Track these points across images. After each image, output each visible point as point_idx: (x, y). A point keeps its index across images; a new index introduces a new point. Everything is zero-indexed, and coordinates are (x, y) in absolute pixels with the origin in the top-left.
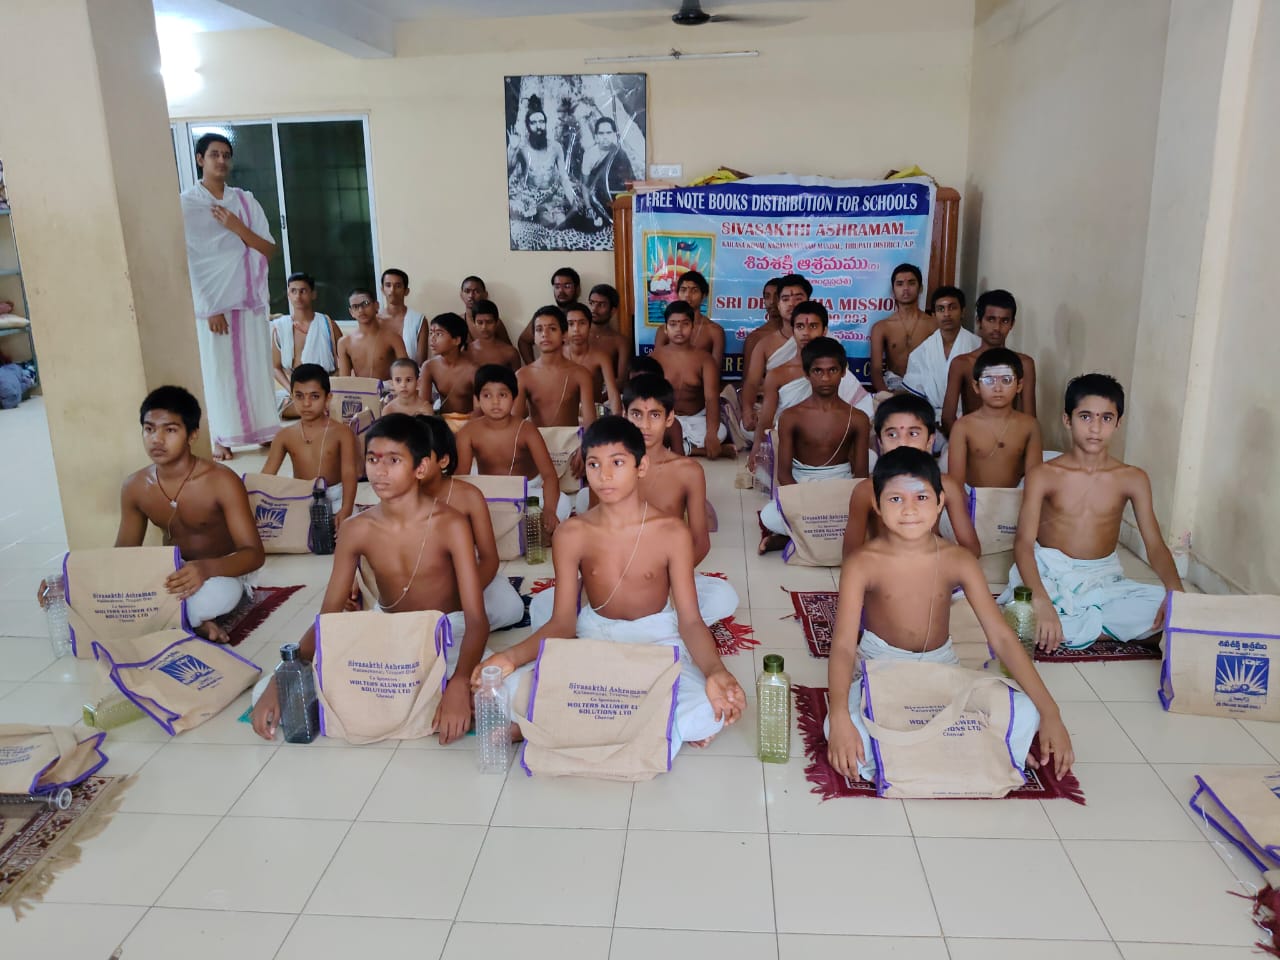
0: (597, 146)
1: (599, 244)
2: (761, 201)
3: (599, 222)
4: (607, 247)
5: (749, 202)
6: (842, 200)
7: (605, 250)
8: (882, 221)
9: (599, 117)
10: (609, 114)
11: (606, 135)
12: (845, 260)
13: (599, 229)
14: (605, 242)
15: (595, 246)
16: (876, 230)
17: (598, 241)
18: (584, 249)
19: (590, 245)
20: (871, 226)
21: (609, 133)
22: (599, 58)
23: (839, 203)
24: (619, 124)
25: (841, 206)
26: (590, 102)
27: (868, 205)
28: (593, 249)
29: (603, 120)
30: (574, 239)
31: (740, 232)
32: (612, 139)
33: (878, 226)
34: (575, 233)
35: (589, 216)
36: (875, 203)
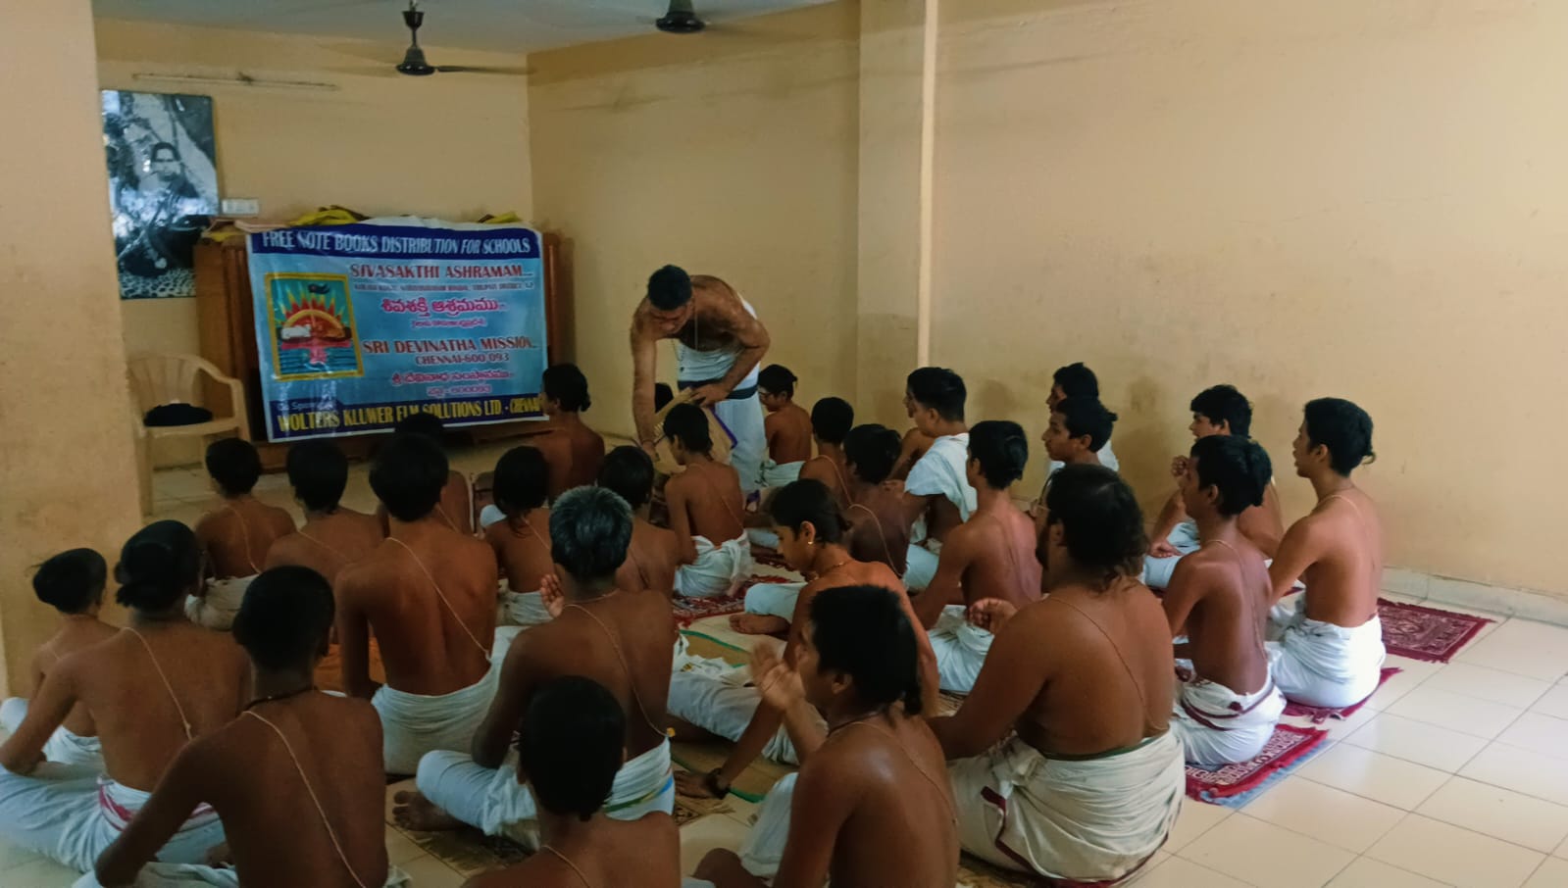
0: (156, 175)
1: (163, 290)
2: (391, 243)
3: (161, 264)
4: (174, 293)
5: (380, 245)
6: (467, 243)
7: (171, 296)
8: (501, 263)
9: (156, 141)
10: (169, 139)
11: (166, 164)
12: (477, 301)
13: (163, 272)
14: (171, 287)
15: (157, 292)
16: (498, 272)
17: (162, 287)
18: (144, 295)
19: (151, 292)
20: (493, 269)
21: (169, 161)
22: (152, 75)
23: (464, 246)
24: (182, 150)
25: (465, 249)
26: (145, 124)
27: (488, 248)
28: (155, 296)
29: (162, 145)
30: (130, 284)
31: (371, 274)
32: (174, 167)
33: (499, 268)
34: (131, 277)
35: (148, 257)
36: (493, 246)
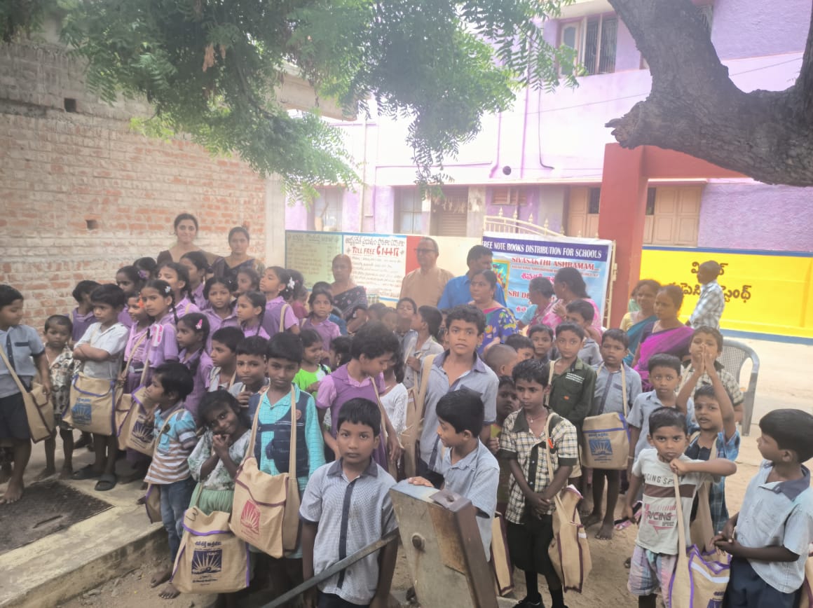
2: (530, 248)
5: (525, 249)
6: (565, 250)
16: (581, 266)
20: (579, 264)
25: (565, 253)
31: (520, 262)
36: (581, 253)
